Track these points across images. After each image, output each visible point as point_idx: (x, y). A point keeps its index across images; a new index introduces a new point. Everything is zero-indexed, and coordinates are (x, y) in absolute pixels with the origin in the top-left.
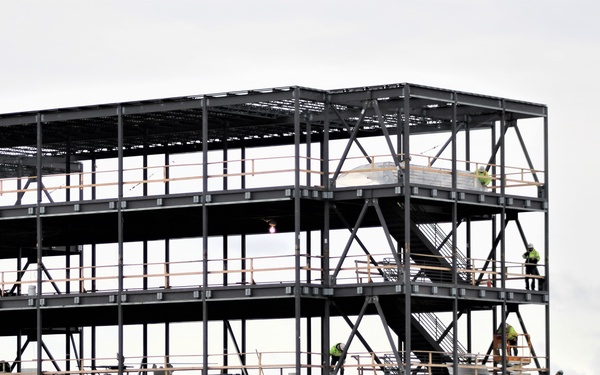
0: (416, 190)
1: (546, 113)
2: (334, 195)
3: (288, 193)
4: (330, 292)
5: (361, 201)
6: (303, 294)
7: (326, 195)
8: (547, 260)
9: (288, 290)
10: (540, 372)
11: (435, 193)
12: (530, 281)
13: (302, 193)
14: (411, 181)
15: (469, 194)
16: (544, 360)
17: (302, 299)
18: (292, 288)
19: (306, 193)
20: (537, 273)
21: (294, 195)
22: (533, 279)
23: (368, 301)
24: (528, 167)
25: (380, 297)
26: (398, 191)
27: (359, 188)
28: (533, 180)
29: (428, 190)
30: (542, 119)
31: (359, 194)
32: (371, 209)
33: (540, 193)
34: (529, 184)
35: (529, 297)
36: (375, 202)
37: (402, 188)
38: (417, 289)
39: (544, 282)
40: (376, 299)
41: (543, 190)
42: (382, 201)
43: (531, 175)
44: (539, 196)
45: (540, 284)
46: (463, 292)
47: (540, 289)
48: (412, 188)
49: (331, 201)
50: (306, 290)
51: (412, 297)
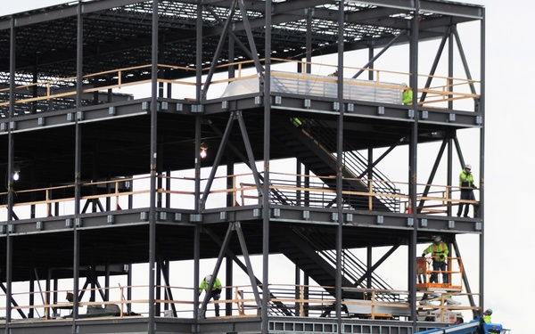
0: (278, 100)
1: (483, 15)
2: (204, 109)
3: (144, 106)
4: (198, 218)
5: (226, 114)
6: (159, 219)
7: (194, 109)
8: (481, 183)
9: (143, 216)
10: (473, 311)
11: (308, 103)
12: (464, 206)
13: (161, 106)
14: (273, 89)
15: (359, 105)
16: (478, 296)
17: (157, 225)
18: (148, 213)
19: (165, 106)
20: (473, 198)
21: (151, 108)
22: (468, 205)
23: (231, 228)
24: (466, 78)
25: (242, 222)
26: (257, 101)
27: (225, 99)
28: (469, 92)
29: (300, 100)
30: (479, 21)
31: (224, 105)
32: (236, 123)
33: (476, 106)
34: (466, 96)
35: (452, 224)
36: (239, 115)
37: (262, 97)
38: (277, 212)
39: (479, 208)
40: (238, 225)
41: (480, 102)
42: (245, 112)
43: (468, 86)
44: (476, 110)
45: (475, 211)
46: (350, 217)
47: (475, 216)
48: (274, 97)
49: (203, 116)
50: (163, 216)
51: (271, 222)
